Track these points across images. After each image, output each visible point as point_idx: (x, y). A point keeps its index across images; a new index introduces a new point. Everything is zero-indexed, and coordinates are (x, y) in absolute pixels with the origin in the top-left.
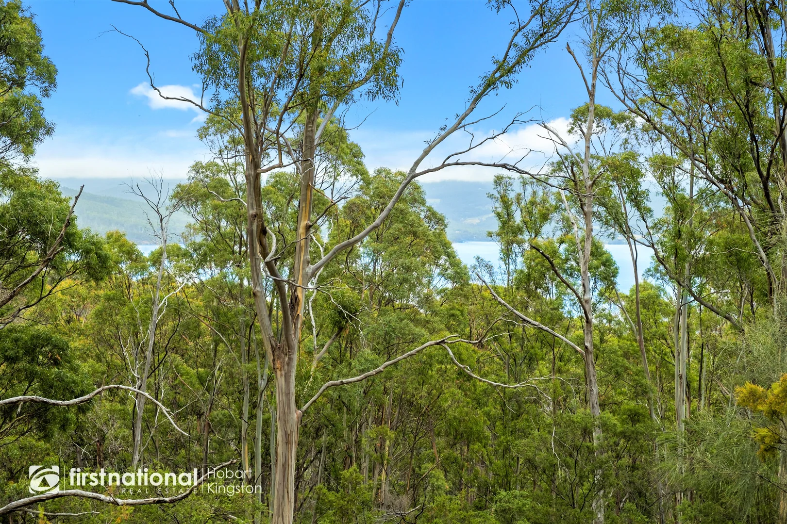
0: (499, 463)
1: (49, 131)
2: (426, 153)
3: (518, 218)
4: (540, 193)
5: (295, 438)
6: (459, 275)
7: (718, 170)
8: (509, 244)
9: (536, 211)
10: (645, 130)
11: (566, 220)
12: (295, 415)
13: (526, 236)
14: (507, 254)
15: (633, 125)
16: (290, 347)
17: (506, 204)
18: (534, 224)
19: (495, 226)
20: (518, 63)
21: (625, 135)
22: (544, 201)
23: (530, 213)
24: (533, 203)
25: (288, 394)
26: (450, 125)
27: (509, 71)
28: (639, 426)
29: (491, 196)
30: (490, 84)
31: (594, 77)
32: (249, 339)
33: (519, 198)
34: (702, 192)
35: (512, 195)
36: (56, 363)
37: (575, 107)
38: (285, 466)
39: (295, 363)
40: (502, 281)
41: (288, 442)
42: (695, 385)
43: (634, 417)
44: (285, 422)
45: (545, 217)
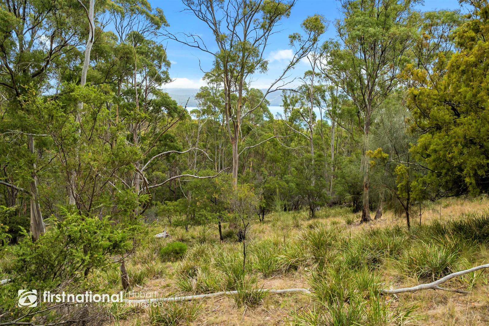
0: (283, 168)
1: (171, 81)
2: (272, 86)
3: (289, 102)
4: (295, 95)
5: (237, 162)
6: (271, 117)
7: (346, 89)
8: (286, 109)
9: (294, 100)
10: (324, 77)
11: (302, 102)
12: (238, 156)
13: (291, 107)
14: (285, 111)
15: (321, 76)
16: (236, 138)
17: (286, 98)
18: (293, 103)
19: (282, 104)
20: (296, 62)
21: (319, 79)
22: (296, 97)
23: (292, 100)
24: (293, 98)
25: (236, 150)
26: (278, 79)
27: (294, 64)
28: (322, 159)
29: (281, 96)
30: (289, 68)
31: (314, 65)
32: (217, 135)
33: (289, 96)
34: (340, 95)
35: (287, 96)
36: (172, 142)
37: (306, 71)
38: (235, 169)
39: (237, 142)
40: (284, 118)
41: (236, 163)
42: (336, 147)
43: (320, 156)
44: (235, 157)
45: (297, 102)
